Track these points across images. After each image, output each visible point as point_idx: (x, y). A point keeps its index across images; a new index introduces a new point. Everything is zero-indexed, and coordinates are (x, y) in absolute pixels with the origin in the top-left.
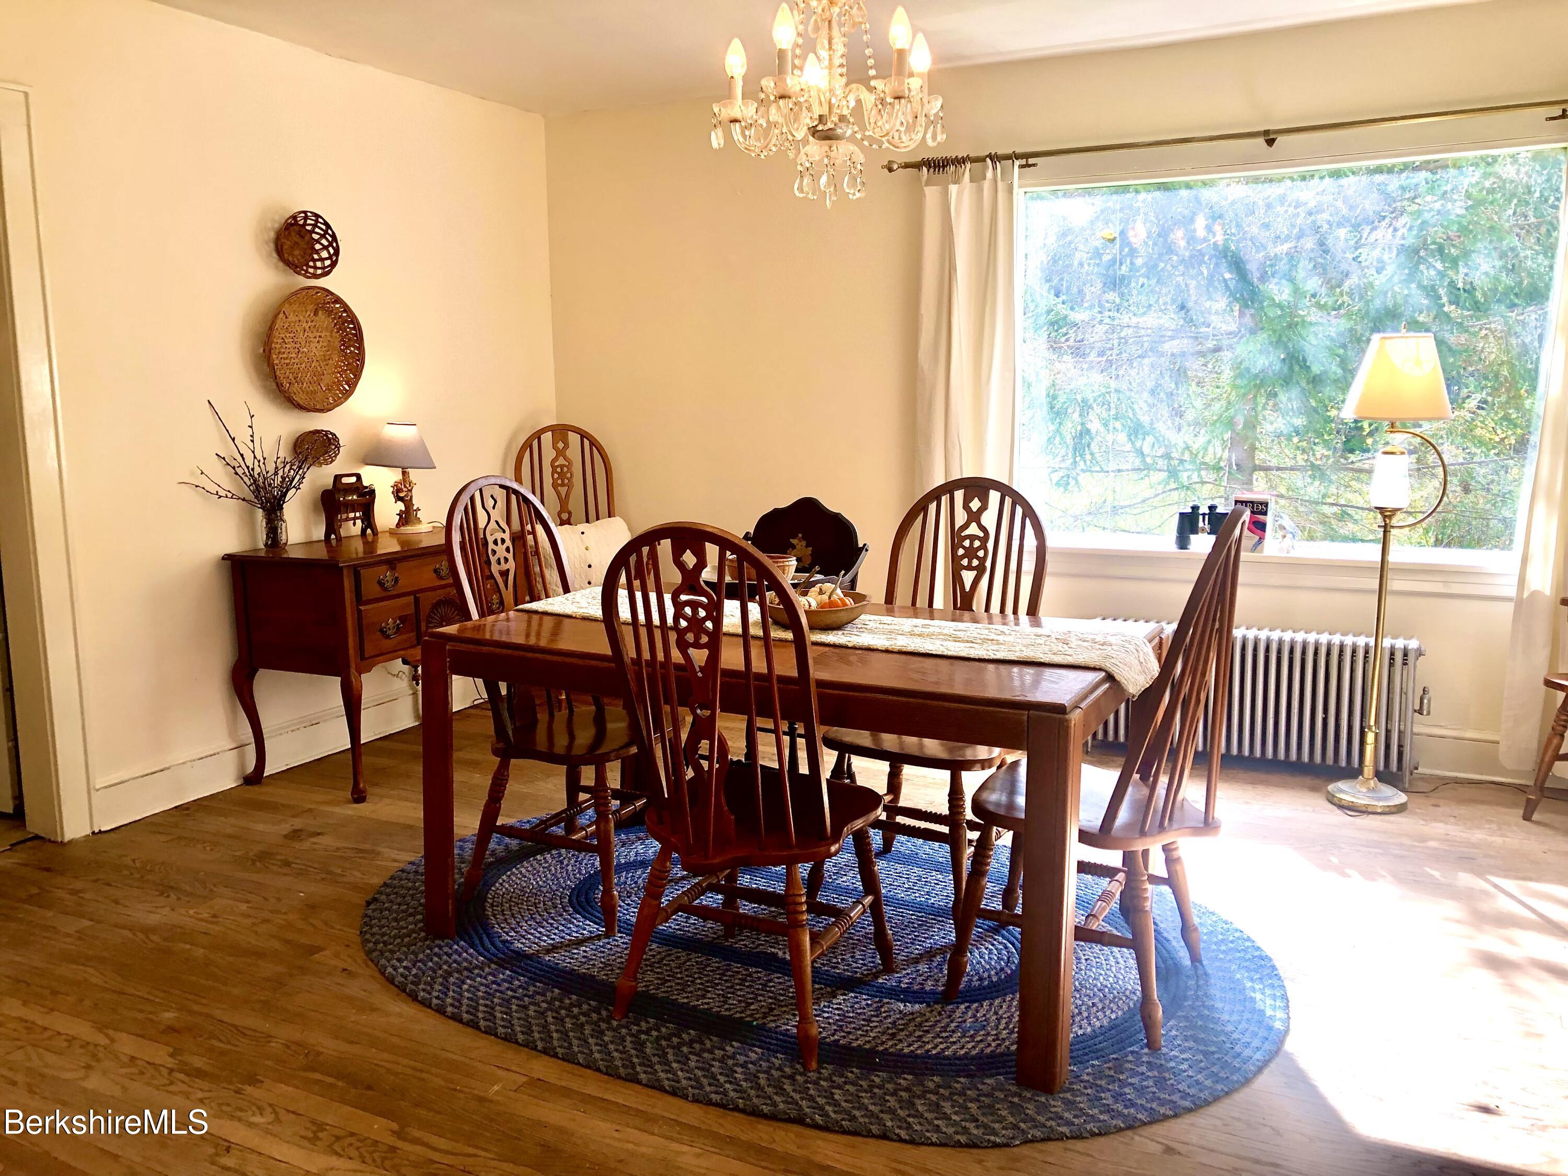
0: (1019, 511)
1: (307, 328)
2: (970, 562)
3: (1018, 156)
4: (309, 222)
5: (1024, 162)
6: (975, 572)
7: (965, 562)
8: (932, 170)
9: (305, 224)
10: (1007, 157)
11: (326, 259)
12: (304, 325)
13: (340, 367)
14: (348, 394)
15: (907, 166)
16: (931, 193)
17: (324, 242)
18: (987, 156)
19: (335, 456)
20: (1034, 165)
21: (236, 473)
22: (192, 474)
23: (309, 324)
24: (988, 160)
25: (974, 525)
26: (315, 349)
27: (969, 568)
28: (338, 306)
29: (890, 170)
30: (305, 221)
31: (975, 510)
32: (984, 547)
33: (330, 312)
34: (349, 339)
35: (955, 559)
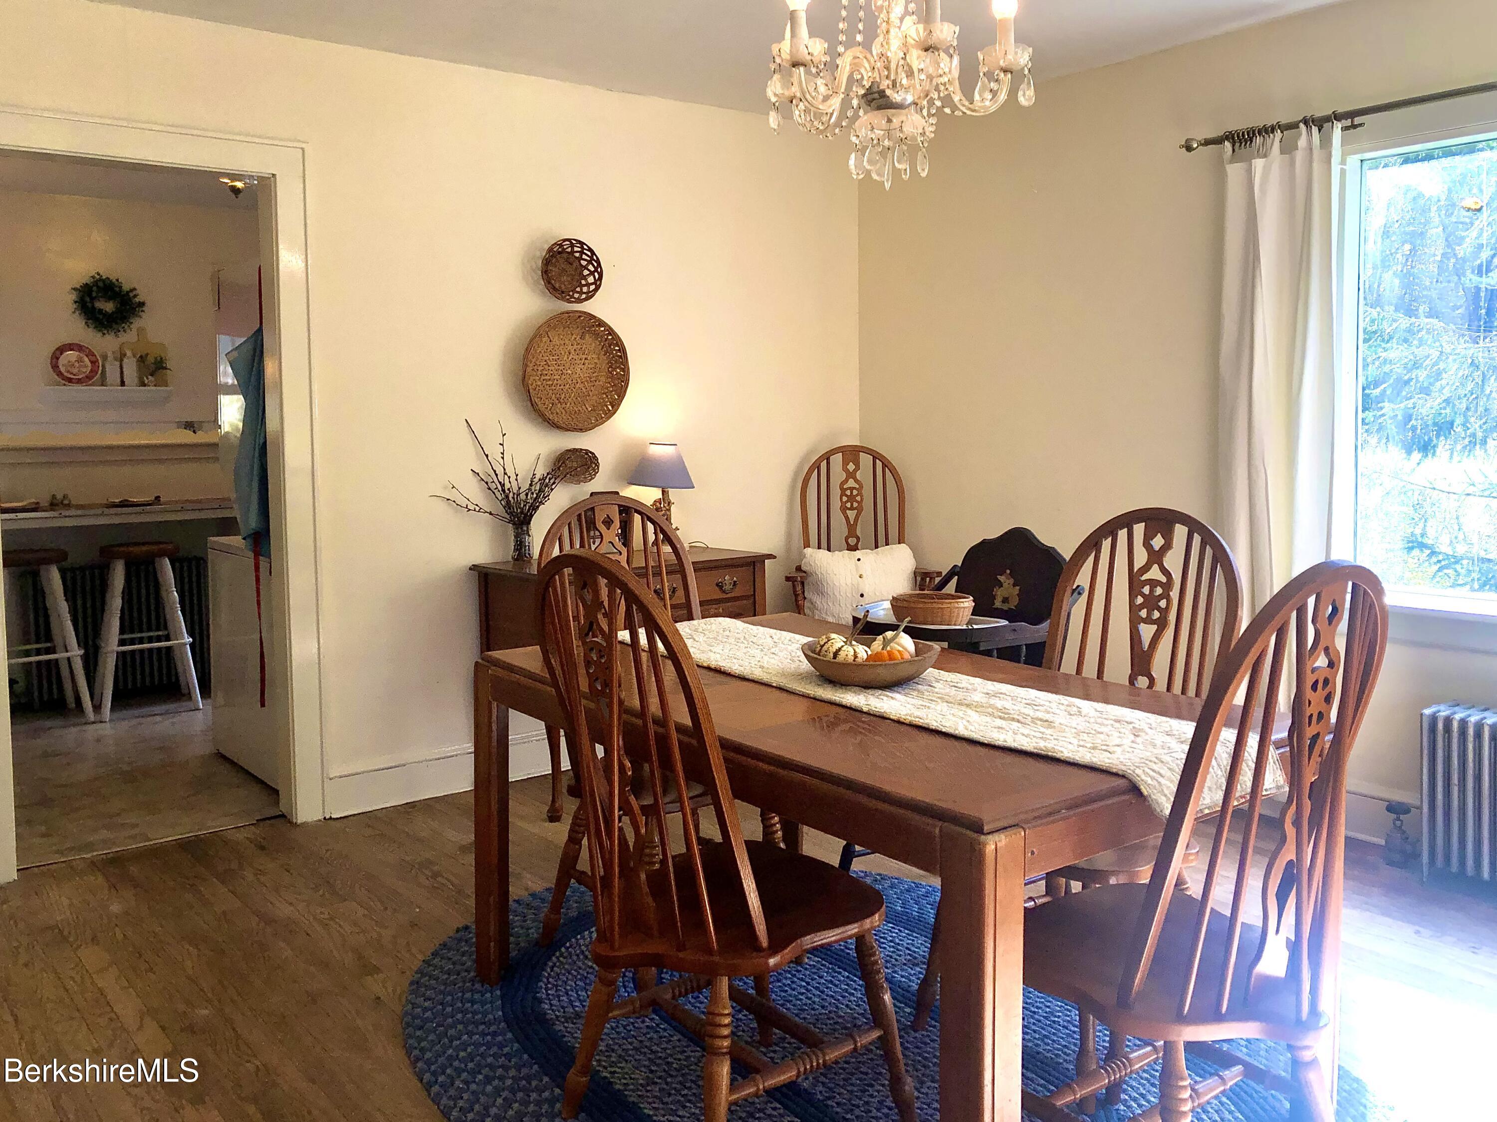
0: (1209, 551)
1: (572, 351)
2: (1149, 614)
3: (1338, 117)
4: (576, 249)
5: (1348, 123)
6: (1155, 627)
7: (1143, 613)
8: (1237, 145)
9: (573, 252)
10: (1327, 119)
11: (592, 284)
12: (570, 347)
13: (607, 388)
14: (610, 414)
15: (1207, 142)
16: (1234, 171)
17: (591, 268)
18: (1300, 121)
19: (595, 475)
20: (1361, 125)
21: (489, 489)
22: (446, 488)
23: (575, 347)
24: (1302, 125)
25: (1156, 567)
26: (580, 371)
27: (1148, 621)
28: (602, 329)
29: (1189, 149)
30: (572, 248)
31: (1157, 548)
32: (1166, 596)
33: (596, 335)
34: (616, 362)
35: (1134, 609)
